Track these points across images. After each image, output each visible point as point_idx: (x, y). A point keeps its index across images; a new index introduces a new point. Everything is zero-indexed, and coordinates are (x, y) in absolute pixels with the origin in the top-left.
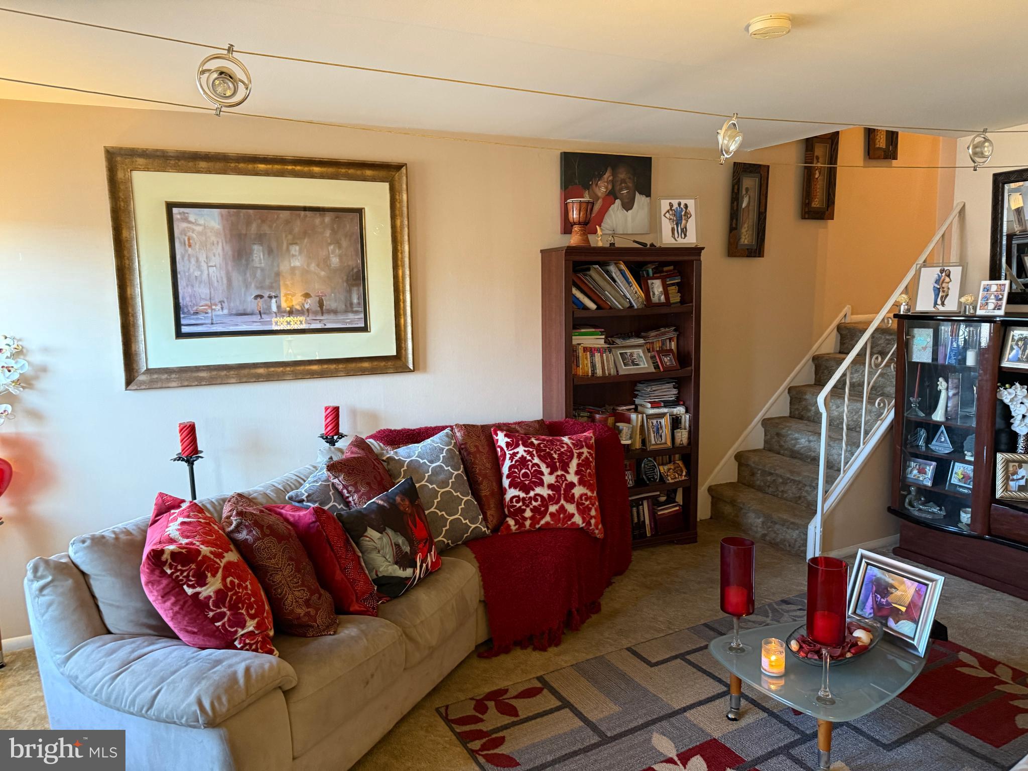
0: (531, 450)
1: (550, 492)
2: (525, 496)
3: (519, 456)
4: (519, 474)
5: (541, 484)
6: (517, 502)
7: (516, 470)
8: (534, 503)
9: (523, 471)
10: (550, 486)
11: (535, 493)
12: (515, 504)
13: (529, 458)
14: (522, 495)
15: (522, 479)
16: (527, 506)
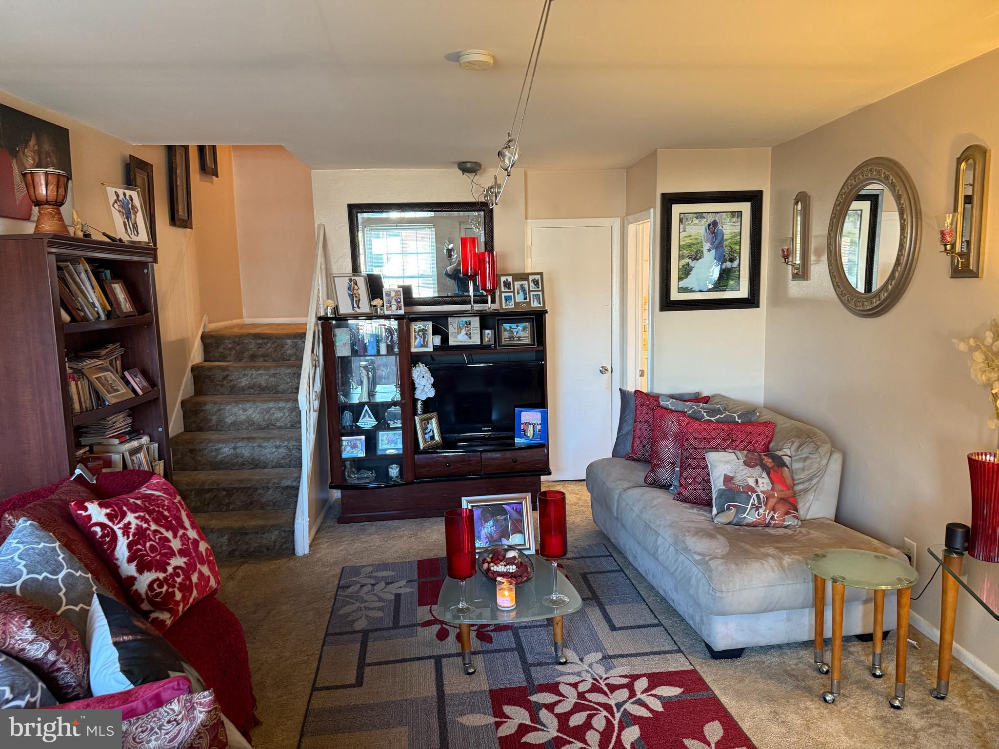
0: (142, 514)
1: (185, 560)
2: (164, 575)
3: (133, 526)
4: (145, 550)
5: (173, 554)
6: (160, 586)
7: (139, 547)
8: (179, 580)
9: (148, 544)
10: (182, 553)
11: (173, 566)
12: (159, 590)
13: (145, 526)
14: (161, 576)
15: (152, 555)
16: (174, 587)
